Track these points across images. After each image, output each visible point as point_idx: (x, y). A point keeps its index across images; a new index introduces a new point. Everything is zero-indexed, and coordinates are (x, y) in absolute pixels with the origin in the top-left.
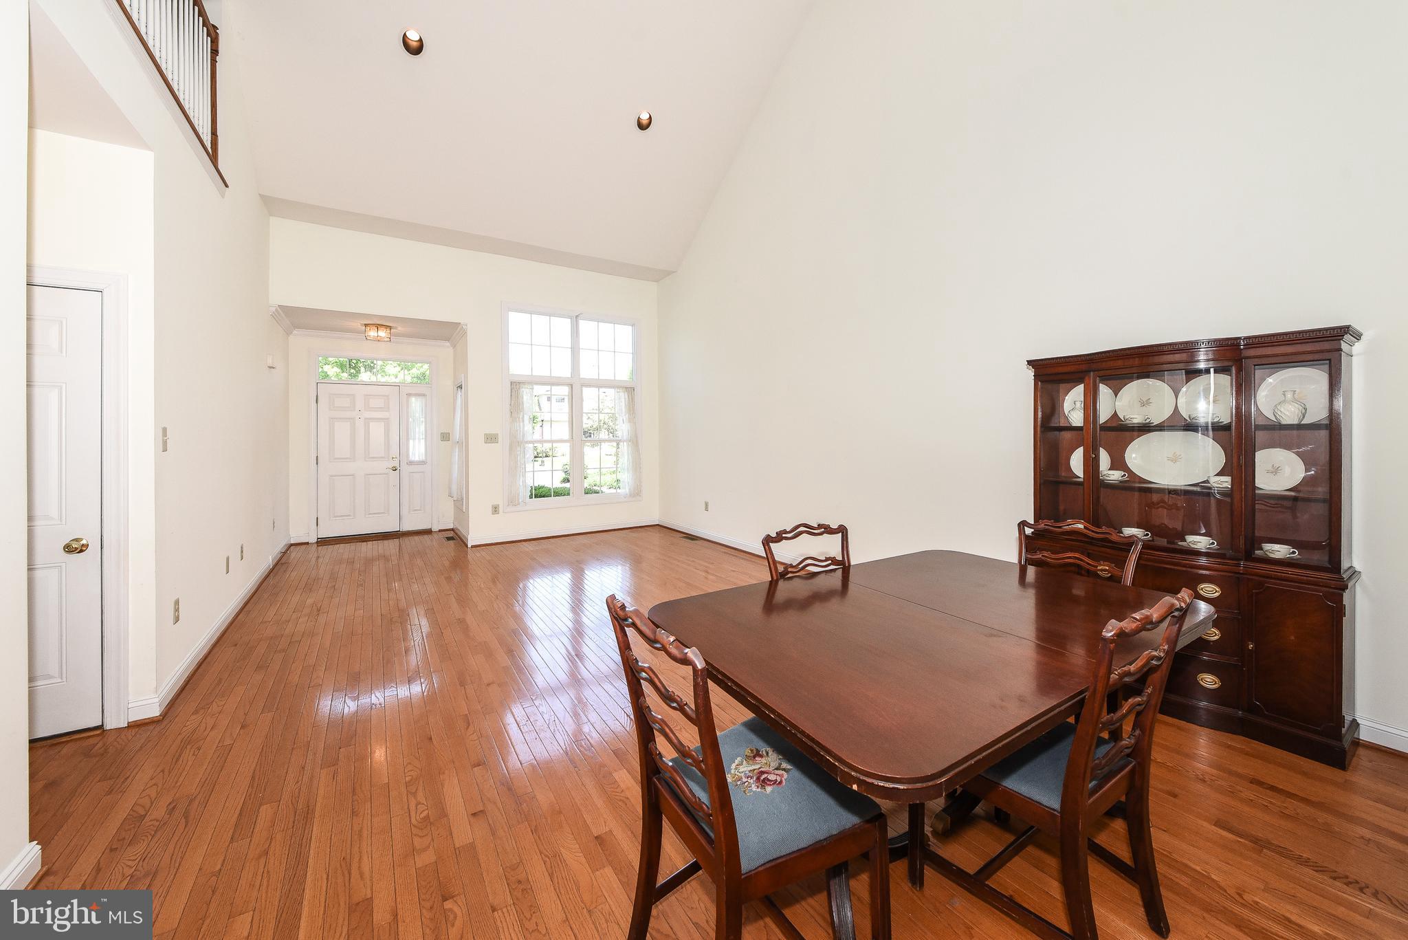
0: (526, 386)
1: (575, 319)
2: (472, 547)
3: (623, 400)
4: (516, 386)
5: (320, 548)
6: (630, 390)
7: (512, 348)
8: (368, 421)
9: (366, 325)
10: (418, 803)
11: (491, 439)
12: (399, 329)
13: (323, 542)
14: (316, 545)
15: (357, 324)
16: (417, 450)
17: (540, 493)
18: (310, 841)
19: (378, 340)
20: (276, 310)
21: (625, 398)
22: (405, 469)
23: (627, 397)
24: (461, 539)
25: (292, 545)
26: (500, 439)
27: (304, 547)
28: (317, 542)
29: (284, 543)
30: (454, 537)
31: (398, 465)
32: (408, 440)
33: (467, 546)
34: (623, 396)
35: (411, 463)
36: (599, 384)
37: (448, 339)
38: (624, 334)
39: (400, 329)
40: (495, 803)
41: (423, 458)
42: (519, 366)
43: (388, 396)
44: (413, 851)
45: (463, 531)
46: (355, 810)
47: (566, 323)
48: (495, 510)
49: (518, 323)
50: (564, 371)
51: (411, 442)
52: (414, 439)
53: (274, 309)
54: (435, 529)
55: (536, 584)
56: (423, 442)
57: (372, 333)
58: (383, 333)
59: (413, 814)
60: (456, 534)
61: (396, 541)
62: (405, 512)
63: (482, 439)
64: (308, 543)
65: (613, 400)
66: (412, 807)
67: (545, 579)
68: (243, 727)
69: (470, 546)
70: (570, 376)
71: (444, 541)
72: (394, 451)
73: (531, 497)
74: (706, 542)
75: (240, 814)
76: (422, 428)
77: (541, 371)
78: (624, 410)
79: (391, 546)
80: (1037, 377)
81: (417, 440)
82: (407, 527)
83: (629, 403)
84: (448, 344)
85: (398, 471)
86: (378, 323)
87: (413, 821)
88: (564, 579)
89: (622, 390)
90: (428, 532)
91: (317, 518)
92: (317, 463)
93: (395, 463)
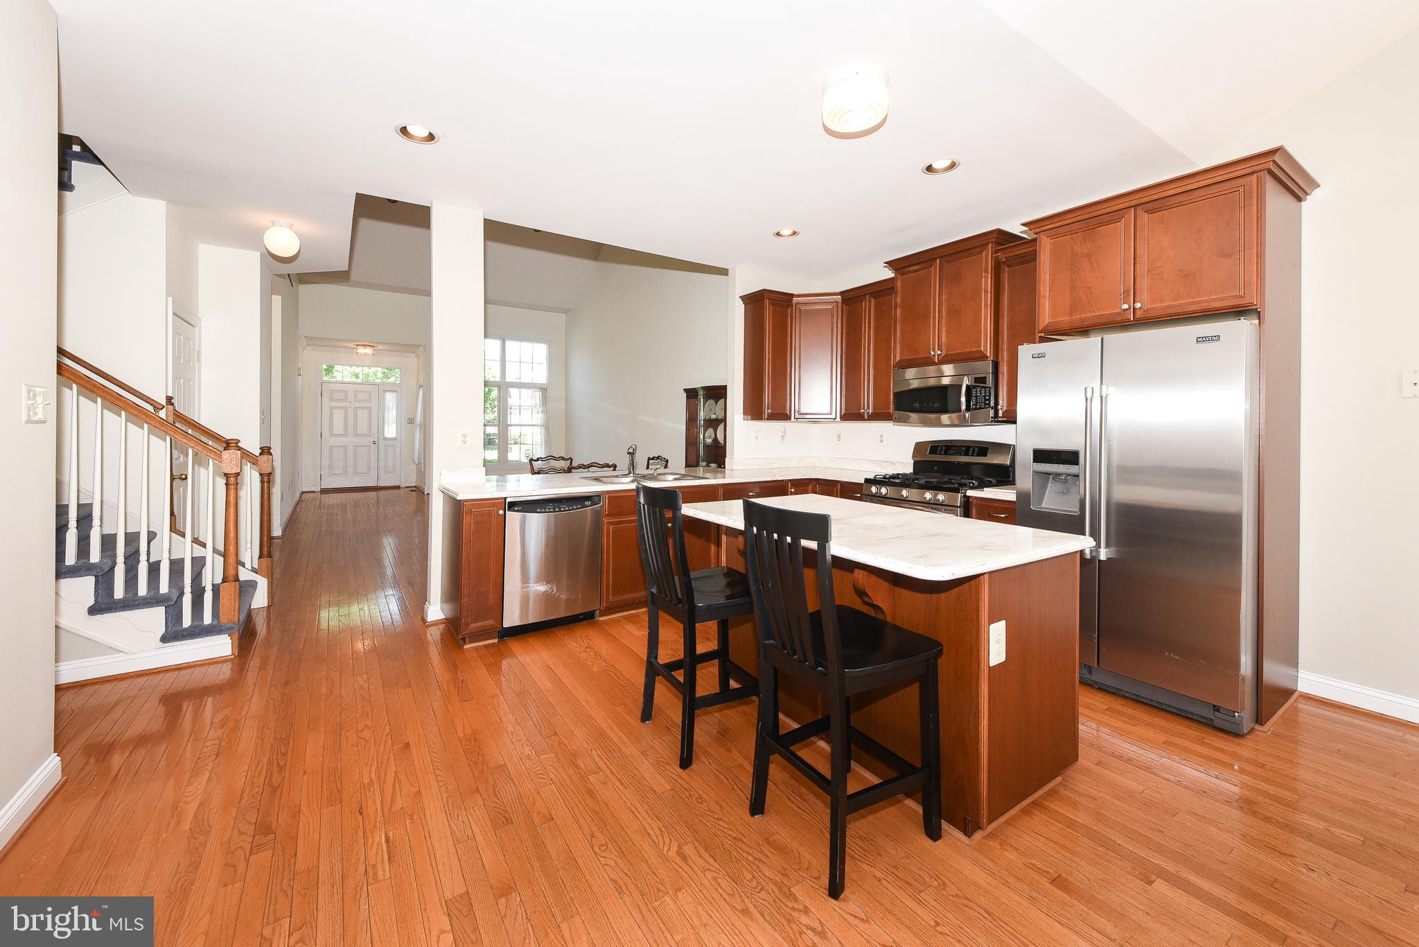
1: (504, 340)
3: (539, 397)
5: (323, 495)
6: (543, 390)
8: (356, 409)
9: (357, 345)
13: (324, 491)
14: (320, 493)
15: (350, 345)
16: (391, 431)
19: (365, 355)
20: (303, 339)
22: (382, 444)
23: (541, 394)
24: (420, 490)
25: (304, 493)
27: (312, 494)
28: (321, 491)
29: (300, 491)
30: (415, 489)
31: (376, 441)
32: (384, 423)
33: (424, 494)
34: (538, 394)
35: (386, 439)
36: (521, 386)
37: (413, 353)
38: (541, 350)
39: (380, 347)
41: (394, 436)
43: (370, 392)
47: (498, 343)
50: (496, 377)
51: (386, 424)
54: (403, 485)
56: (394, 426)
57: (362, 350)
58: (368, 350)
60: (417, 488)
61: (375, 492)
62: (382, 473)
64: (314, 492)
65: (530, 398)
71: (410, 492)
72: (374, 430)
76: (394, 414)
78: (539, 404)
79: (373, 494)
80: (688, 397)
81: (390, 424)
82: (382, 484)
83: (543, 399)
85: (377, 444)
86: (365, 343)
89: (538, 390)
90: (398, 487)
91: (321, 475)
92: (321, 437)
93: (375, 439)
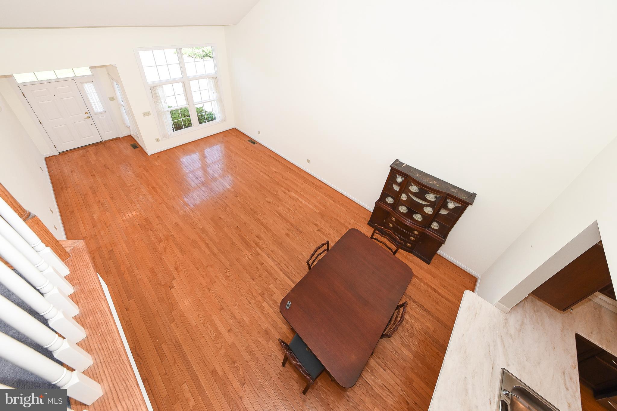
0: (159, 88)
1: (179, 48)
2: (151, 155)
3: (212, 83)
4: (153, 89)
5: (62, 156)
6: (215, 78)
7: (145, 70)
10: (211, 331)
11: (146, 114)
13: (62, 153)
18: (186, 354)
21: (213, 83)
23: (213, 81)
24: (140, 146)
25: (47, 158)
26: (151, 113)
28: (60, 154)
30: (135, 143)
31: (90, 116)
32: (90, 103)
34: (212, 82)
35: (96, 114)
36: (198, 78)
40: (233, 325)
41: (102, 110)
42: (151, 77)
44: (219, 350)
46: (193, 338)
47: (174, 51)
48: (158, 140)
49: (145, 57)
50: (177, 75)
51: (93, 104)
54: (121, 136)
56: (100, 104)
59: (211, 336)
60: (135, 140)
62: (102, 133)
63: (142, 115)
64: (54, 156)
65: (206, 85)
66: (210, 333)
68: (127, 310)
69: (149, 155)
70: (181, 77)
71: (131, 147)
73: (173, 131)
74: (260, 145)
75: (156, 350)
76: (97, 97)
77: (165, 77)
78: (213, 87)
79: (101, 148)
81: (96, 103)
83: (215, 84)
85: (91, 118)
87: (212, 338)
89: (210, 78)
90: (118, 139)
91: (54, 145)
92: (41, 124)
93: (88, 115)
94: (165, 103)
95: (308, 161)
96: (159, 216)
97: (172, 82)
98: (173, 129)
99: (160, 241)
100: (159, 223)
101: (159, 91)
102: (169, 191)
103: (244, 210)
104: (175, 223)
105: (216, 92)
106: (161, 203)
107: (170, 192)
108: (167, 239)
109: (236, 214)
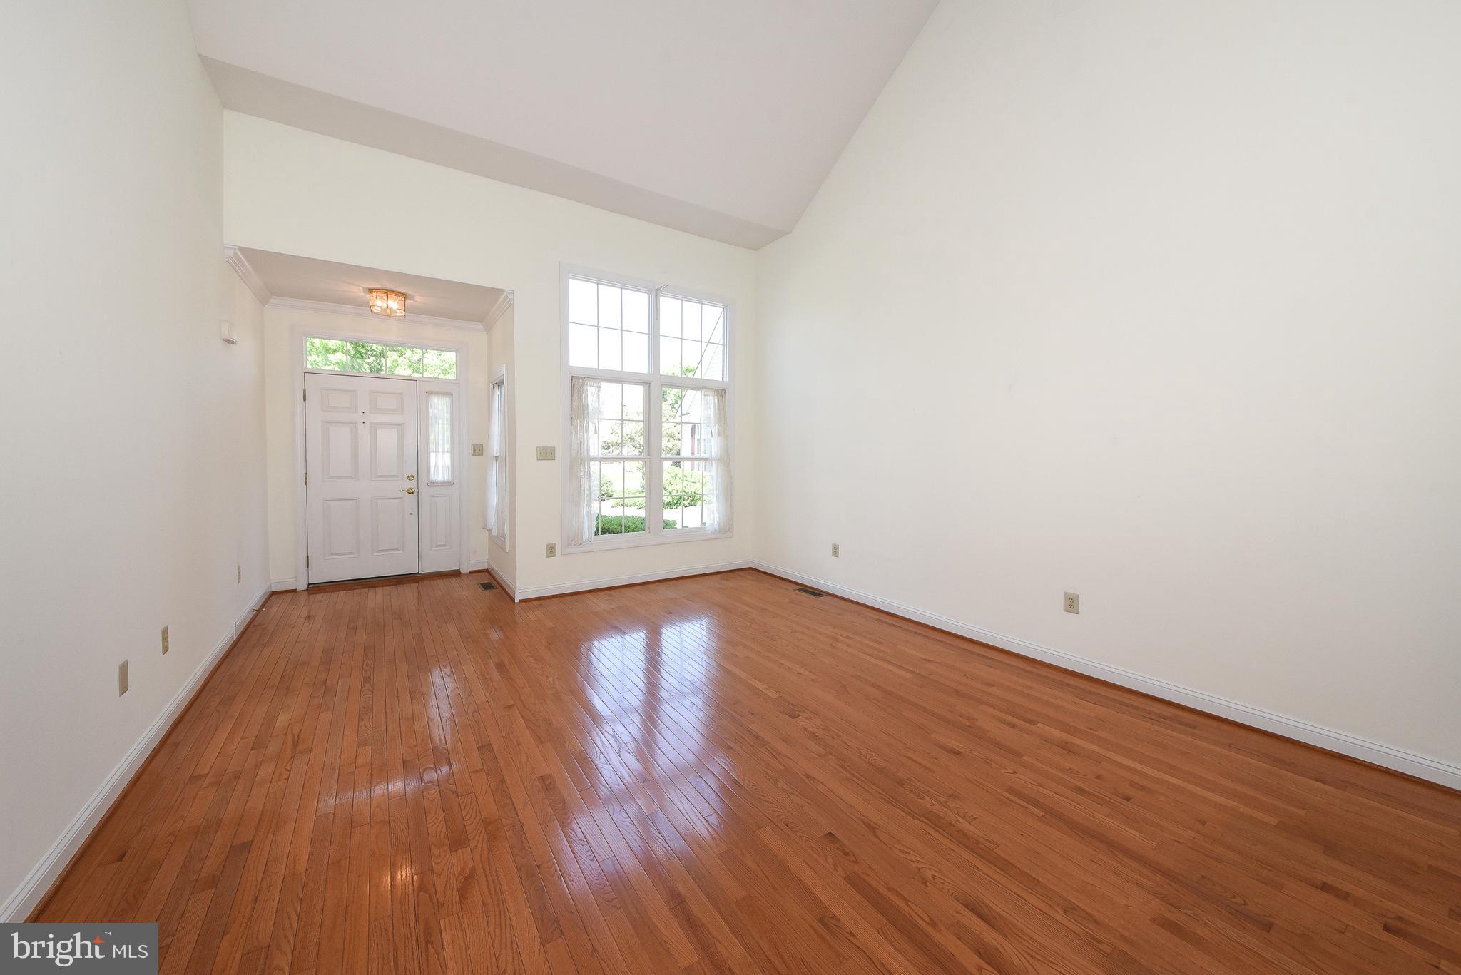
0: (591, 384)
1: (655, 294)
2: (521, 601)
3: (712, 406)
4: (578, 381)
5: (312, 597)
6: (720, 392)
7: (573, 329)
8: (374, 426)
9: (371, 290)
11: (546, 454)
12: (418, 298)
13: (315, 589)
14: (306, 593)
15: (357, 290)
16: (440, 464)
17: (606, 528)
19: (387, 314)
20: (235, 254)
21: (714, 404)
22: (425, 492)
23: (716, 401)
24: (501, 587)
25: (274, 593)
26: (557, 455)
27: (289, 597)
28: (308, 589)
29: (264, 591)
30: (490, 582)
31: (415, 487)
32: (428, 452)
33: (514, 601)
34: (712, 400)
35: (432, 484)
36: (683, 384)
37: (480, 320)
38: (713, 318)
39: (419, 300)
41: (448, 477)
42: (581, 356)
43: (401, 394)
45: (503, 575)
47: (643, 298)
48: (551, 550)
49: (580, 293)
50: (639, 365)
51: (433, 455)
52: (437, 452)
53: (231, 253)
54: (465, 570)
55: (603, 649)
56: (448, 455)
57: (379, 303)
58: (394, 304)
60: (494, 578)
61: (414, 586)
62: (425, 547)
63: (534, 454)
64: (295, 591)
65: (698, 406)
67: (612, 640)
69: (517, 600)
70: (647, 372)
71: (480, 590)
72: (411, 468)
73: (596, 534)
74: (836, 599)
76: (448, 438)
77: (610, 363)
78: (712, 419)
79: (408, 593)
81: (440, 454)
82: (427, 568)
83: (719, 409)
84: (481, 327)
85: (415, 494)
86: (389, 287)
88: (636, 640)
89: (711, 393)
90: (456, 574)
91: (308, 557)
92: (306, 483)
93: (412, 484)
94: (596, 433)
95: (1071, 604)
96: (489, 746)
97: (623, 379)
98: (597, 530)
99: (457, 841)
100: (480, 766)
101: (590, 391)
102: (548, 677)
103: (843, 767)
104: (542, 779)
105: (719, 435)
106: (511, 706)
107: (551, 679)
108: (492, 838)
109: (808, 777)
